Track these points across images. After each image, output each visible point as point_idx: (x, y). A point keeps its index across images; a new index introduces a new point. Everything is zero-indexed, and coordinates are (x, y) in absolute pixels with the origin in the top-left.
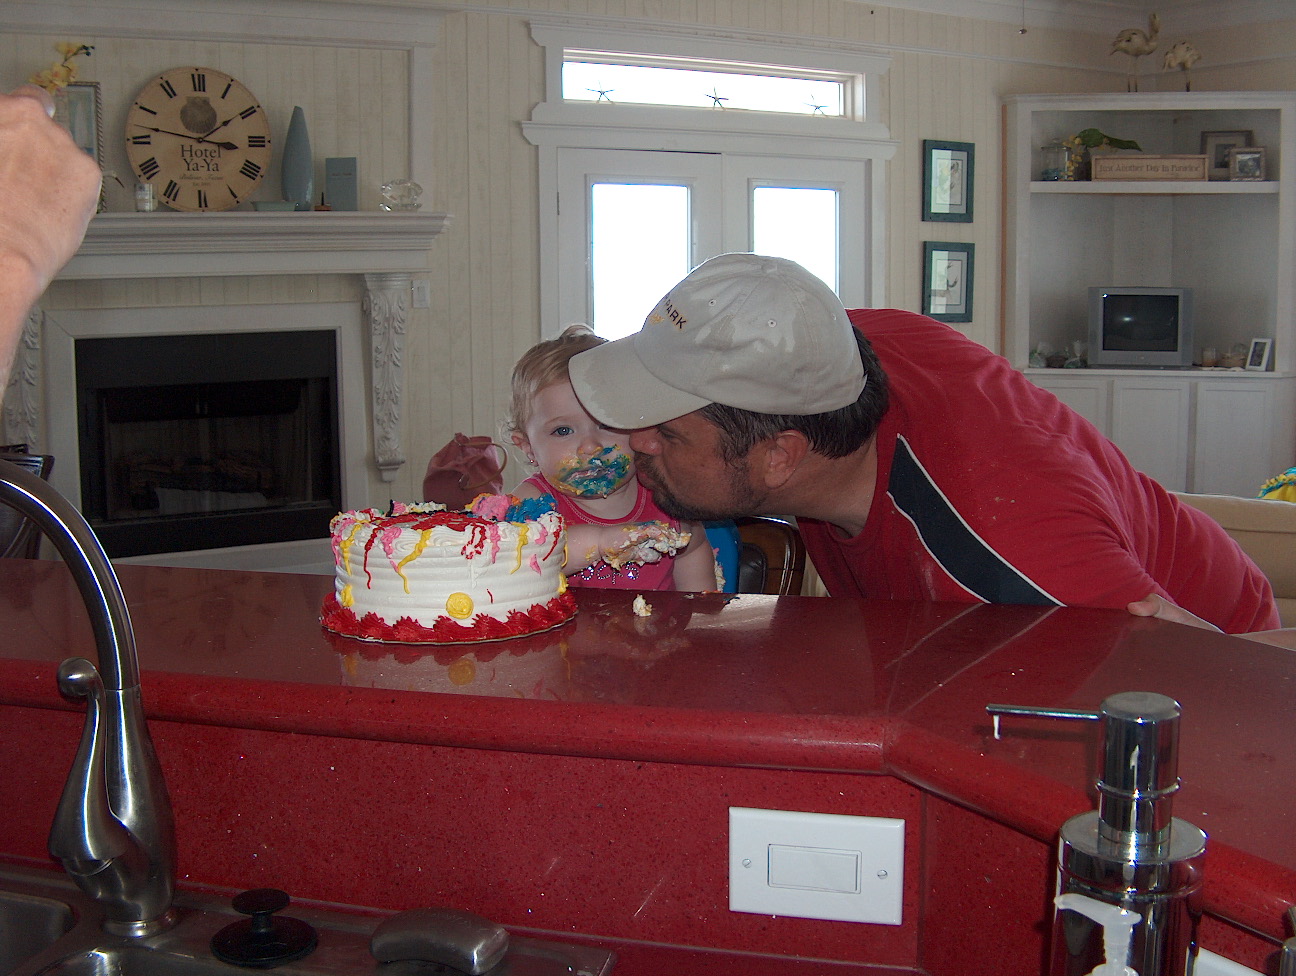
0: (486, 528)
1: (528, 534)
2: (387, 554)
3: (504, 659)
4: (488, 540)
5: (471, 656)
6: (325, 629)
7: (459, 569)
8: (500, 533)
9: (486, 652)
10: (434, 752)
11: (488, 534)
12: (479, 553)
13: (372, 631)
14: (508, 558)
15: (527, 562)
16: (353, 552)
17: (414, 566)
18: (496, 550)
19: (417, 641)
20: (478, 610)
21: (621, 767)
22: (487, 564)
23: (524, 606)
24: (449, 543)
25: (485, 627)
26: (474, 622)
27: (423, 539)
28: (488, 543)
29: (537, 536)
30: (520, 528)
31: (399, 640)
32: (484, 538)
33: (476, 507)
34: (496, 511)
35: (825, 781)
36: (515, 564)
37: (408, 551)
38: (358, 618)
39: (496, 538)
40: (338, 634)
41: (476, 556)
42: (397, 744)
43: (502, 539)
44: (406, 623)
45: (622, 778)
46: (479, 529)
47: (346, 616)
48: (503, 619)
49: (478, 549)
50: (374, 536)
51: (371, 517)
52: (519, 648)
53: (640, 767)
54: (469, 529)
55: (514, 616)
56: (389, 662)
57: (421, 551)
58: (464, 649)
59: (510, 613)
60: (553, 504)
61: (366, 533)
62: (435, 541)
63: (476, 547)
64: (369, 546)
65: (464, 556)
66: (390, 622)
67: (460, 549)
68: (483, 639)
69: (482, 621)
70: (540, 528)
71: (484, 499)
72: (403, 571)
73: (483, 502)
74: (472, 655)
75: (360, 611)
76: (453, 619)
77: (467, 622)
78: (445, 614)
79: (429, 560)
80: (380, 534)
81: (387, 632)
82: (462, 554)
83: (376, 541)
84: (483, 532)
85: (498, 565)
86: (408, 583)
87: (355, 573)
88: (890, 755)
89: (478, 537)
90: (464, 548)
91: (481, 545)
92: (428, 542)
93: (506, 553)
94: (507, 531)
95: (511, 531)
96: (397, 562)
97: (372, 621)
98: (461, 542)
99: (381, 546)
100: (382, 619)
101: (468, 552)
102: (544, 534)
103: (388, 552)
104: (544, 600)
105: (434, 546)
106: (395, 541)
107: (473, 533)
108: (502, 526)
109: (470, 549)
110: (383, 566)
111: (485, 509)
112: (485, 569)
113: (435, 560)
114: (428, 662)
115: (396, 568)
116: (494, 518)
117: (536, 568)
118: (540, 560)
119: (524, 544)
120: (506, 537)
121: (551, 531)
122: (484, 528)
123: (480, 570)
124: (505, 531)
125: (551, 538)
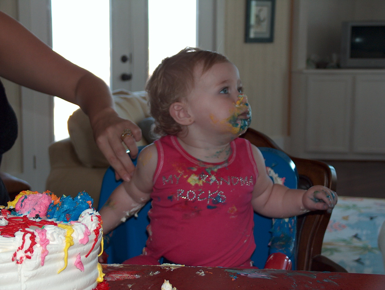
0: (36, 234)
1: (74, 235)
4: (38, 245)
7: (9, 274)
8: (49, 236)
11: (37, 239)
12: (29, 257)
14: (56, 260)
15: (73, 261)
18: (45, 253)
22: (37, 267)
24: (1, 250)
28: (38, 249)
29: (81, 237)
30: (66, 230)
32: (33, 243)
33: (19, 205)
34: (38, 209)
36: (61, 264)
39: (45, 242)
41: (26, 261)
43: (51, 243)
46: (29, 235)
49: (29, 254)
54: (19, 235)
60: (90, 202)
63: (26, 252)
65: (15, 262)
67: (11, 255)
70: (83, 227)
71: (26, 197)
73: (26, 201)
82: (13, 260)
84: (33, 237)
85: (47, 267)
89: (28, 242)
90: (15, 255)
91: (31, 250)
93: (55, 255)
94: (55, 234)
95: (58, 234)
98: (12, 248)
101: (18, 257)
102: (87, 234)
107: (23, 239)
108: (49, 229)
109: (21, 254)
111: (27, 207)
112: (35, 271)
116: (37, 216)
117: (80, 264)
118: (83, 257)
119: (71, 245)
120: (54, 240)
121: (93, 229)
122: (33, 234)
123: (31, 273)
124: (52, 234)
125: (93, 236)
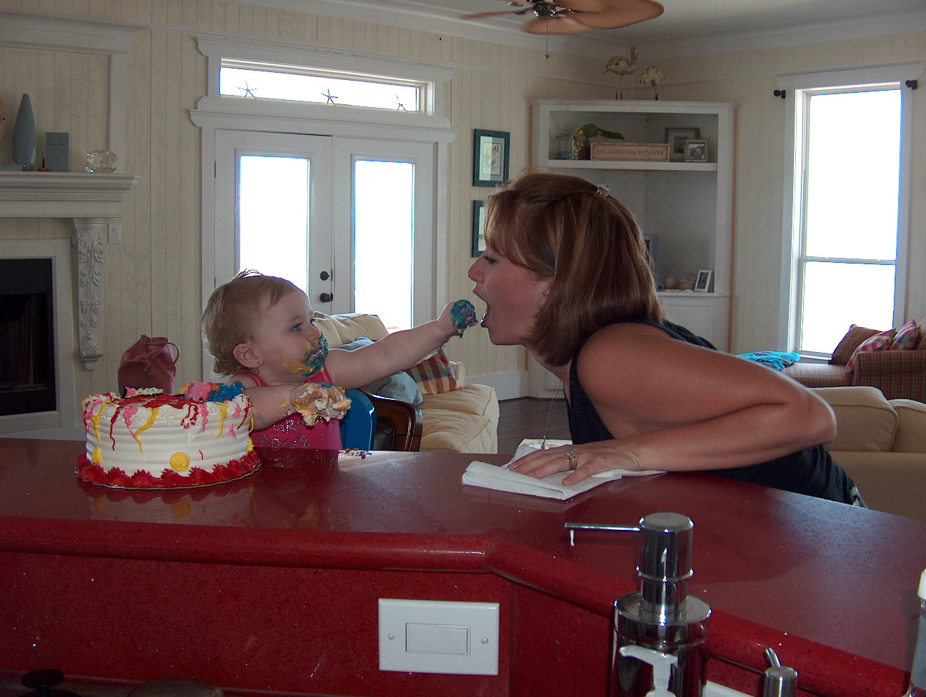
0: (198, 406)
1: (227, 410)
2: (128, 425)
3: (211, 498)
4: (200, 415)
5: (187, 497)
6: (79, 480)
7: (177, 436)
8: (208, 409)
9: (198, 494)
10: (168, 566)
11: (199, 410)
12: (193, 424)
13: (117, 480)
14: (214, 427)
15: (227, 430)
16: (103, 424)
17: (147, 434)
18: (205, 422)
19: (149, 487)
20: (193, 464)
21: (302, 572)
22: (199, 432)
23: (224, 461)
24: (172, 417)
25: (198, 477)
26: (190, 473)
27: (154, 414)
28: (200, 417)
29: (234, 412)
30: (221, 406)
31: (136, 486)
32: (197, 413)
33: (187, 390)
34: (201, 394)
35: (445, 578)
36: (218, 431)
37: (143, 423)
38: (106, 471)
39: (205, 413)
40: (90, 483)
41: (191, 427)
42: (141, 561)
43: (209, 414)
44: (141, 475)
45: (303, 581)
46: (193, 407)
47: (96, 470)
48: (210, 471)
49: (193, 421)
50: (117, 413)
51: (111, 399)
52: (222, 490)
53: (315, 573)
54: (186, 407)
55: (218, 468)
56: (129, 502)
57: (152, 423)
58: (183, 492)
59: (215, 466)
61: (112, 410)
62: (162, 416)
63: (191, 420)
64: (114, 419)
65: (183, 427)
66: (130, 474)
67: (180, 421)
68: (197, 485)
69: (195, 471)
70: (236, 405)
71: (192, 385)
72: (139, 438)
73: (192, 388)
74: (189, 496)
75: (107, 467)
76: (175, 471)
77: (185, 473)
78: (169, 467)
79: (157, 429)
80: (122, 411)
81: (128, 481)
82: (182, 425)
83: (119, 416)
84: (196, 409)
85: (207, 433)
86: (144, 446)
87: (103, 439)
88: (490, 560)
89: (193, 412)
90: (183, 421)
91: (194, 418)
92: (157, 417)
93: (212, 424)
94: (213, 409)
95: (216, 408)
96: (134, 431)
97: (116, 474)
98: (181, 416)
99: (123, 420)
100: (124, 472)
101: (185, 424)
102: (238, 410)
103: (128, 424)
104: (238, 457)
105: (161, 420)
106: (133, 416)
107: (189, 410)
108: (209, 405)
109: (187, 421)
110: (125, 434)
111: (193, 392)
112: (198, 435)
113: (162, 429)
114: (157, 502)
115: (134, 436)
116: (201, 399)
117: (232, 433)
118: (235, 429)
119: (225, 417)
120: (212, 413)
121: (243, 408)
122: (196, 406)
123: (194, 436)
124: (211, 408)
125: (243, 413)
